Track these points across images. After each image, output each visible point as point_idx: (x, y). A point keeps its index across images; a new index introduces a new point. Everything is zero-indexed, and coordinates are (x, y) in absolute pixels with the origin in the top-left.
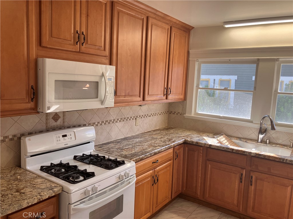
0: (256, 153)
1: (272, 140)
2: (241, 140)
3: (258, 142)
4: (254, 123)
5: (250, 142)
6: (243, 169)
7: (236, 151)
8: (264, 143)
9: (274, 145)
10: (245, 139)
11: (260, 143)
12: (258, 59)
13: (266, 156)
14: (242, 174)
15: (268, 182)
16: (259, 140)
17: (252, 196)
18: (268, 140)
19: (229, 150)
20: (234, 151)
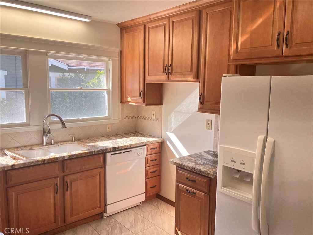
0: (69, 155)
1: (56, 140)
2: (23, 150)
3: (43, 146)
4: (32, 125)
5: (36, 148)
6: (56, 178)
7: (49, 161)
8: (50, 145)
9: (59, 144)
10: (28, 146)
11: (45, 146)
12: (27, 50)
13: (78, 155)
14: (57, 184)
15: (82, 180)
16: (45, 143)
17: (69, 201)
18: (53, 141)
19: (40, 163)
20: (46, 162)
